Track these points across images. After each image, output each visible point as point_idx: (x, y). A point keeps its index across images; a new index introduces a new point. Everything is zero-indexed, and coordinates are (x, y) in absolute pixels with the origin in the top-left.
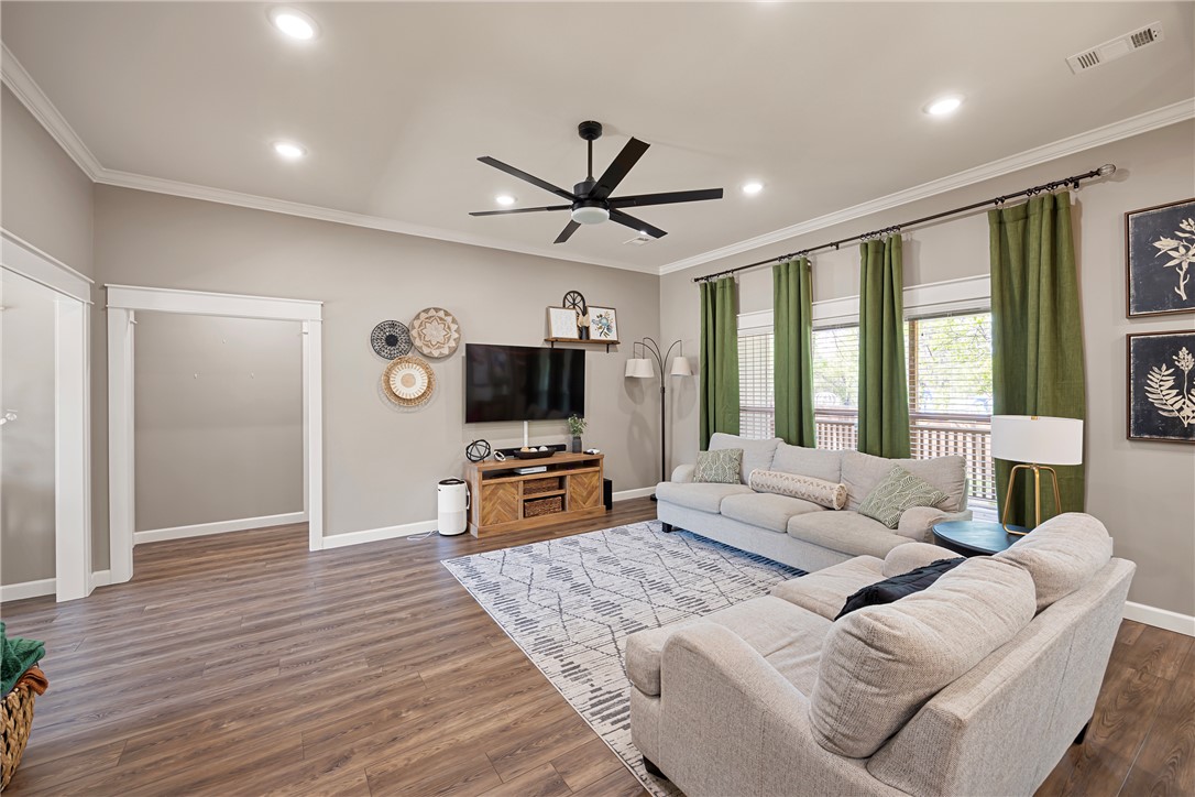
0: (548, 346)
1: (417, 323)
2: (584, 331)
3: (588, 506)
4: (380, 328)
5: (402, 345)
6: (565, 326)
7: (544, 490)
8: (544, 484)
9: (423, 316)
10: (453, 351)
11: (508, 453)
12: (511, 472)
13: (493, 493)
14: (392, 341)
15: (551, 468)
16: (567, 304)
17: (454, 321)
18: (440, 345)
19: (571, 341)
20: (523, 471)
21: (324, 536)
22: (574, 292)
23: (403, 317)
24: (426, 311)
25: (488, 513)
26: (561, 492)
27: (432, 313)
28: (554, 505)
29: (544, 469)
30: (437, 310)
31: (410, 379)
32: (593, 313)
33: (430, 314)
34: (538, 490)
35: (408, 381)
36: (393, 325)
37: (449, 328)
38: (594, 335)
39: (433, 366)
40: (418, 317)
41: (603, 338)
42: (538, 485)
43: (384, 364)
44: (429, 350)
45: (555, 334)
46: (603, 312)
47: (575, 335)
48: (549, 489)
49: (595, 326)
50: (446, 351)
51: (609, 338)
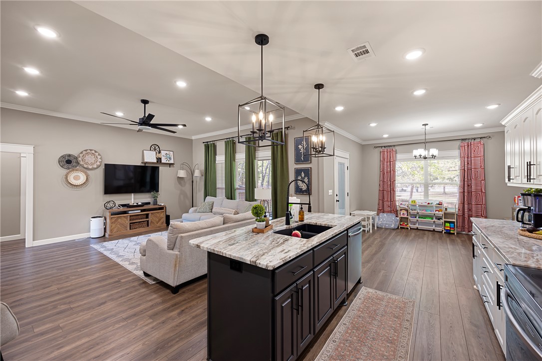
0: (142, 165)
1: (81, 155)
2: (159, 160)
3: (158, 225)
4: (63, 157)
5: (74, 164)
6: (150, 157)
7: (139, 219)
8: (139, 217)
9: (84, 152)
10: (98, 167)
11: (123, 206)
12: (125, 212)
13: (116, 220)
14: (69, 162)
15: (142, 211)
16: (152, 149)
17: (99, 155)
18: (92, 164)
19: (153, 163)
20: (130, 212)
21: (33, 241)
22: (155, 145)
23: (74, 152)
24: (86, 150)
25: (114, 228)
26: (147, 220)
27: (89, 151)
28: (144, 225)
29: (140, 211)
30: (91, 150)
31: (77, 177)
32: (163, 153)
33: (87, 152)
34: (137, 219)
35: (76, 178)
36: (69, 156)
37: (97, 157)
38: (164, 161)
39: (89, 172)
40: (82, 153)
41: (167, 162)
42: (137, 217)
43: (65, 171)
44: (87, 166)
45: (146, 161)
46: (168, 152)
47: (155, 161)
48: (141, 219)
49: (164, 158)
50: (95, 166)
51: (170, 162)
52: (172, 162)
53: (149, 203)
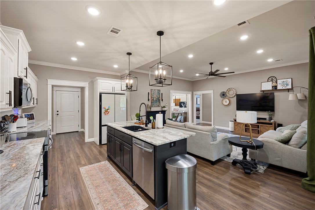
0: (262, 92)
1: (227, 91)
2: (275, 88)
4: (221, 93)
5: (225, 96)
6: (268, 86)
7: (252, 127)
9: (229, 90)
14: (223, 95)
16: (269, 80)
17: (235, 90)
18: (232, 95)
19: (268, 90)
22: (272, 77)
23: (225, 91)
24: (229, 89)
26: (258, 129)
27: (230, 89)
28: (255, 132)
30: (231, 88)
31: (226, 102)
32: (279, 81)
36: (224, 92)
38: (278, 88)
39: (231, 99)
40: (227, 90)
41: (284, 88)
43: (222, 99)
44: (230, 96)
46: (285, 80)
47: (271, 89)
48: (254, 127)
49: (280, 85)
50: (233, 96)
51: (286, 88)
52: (290, 87)
53: (265, 119)
